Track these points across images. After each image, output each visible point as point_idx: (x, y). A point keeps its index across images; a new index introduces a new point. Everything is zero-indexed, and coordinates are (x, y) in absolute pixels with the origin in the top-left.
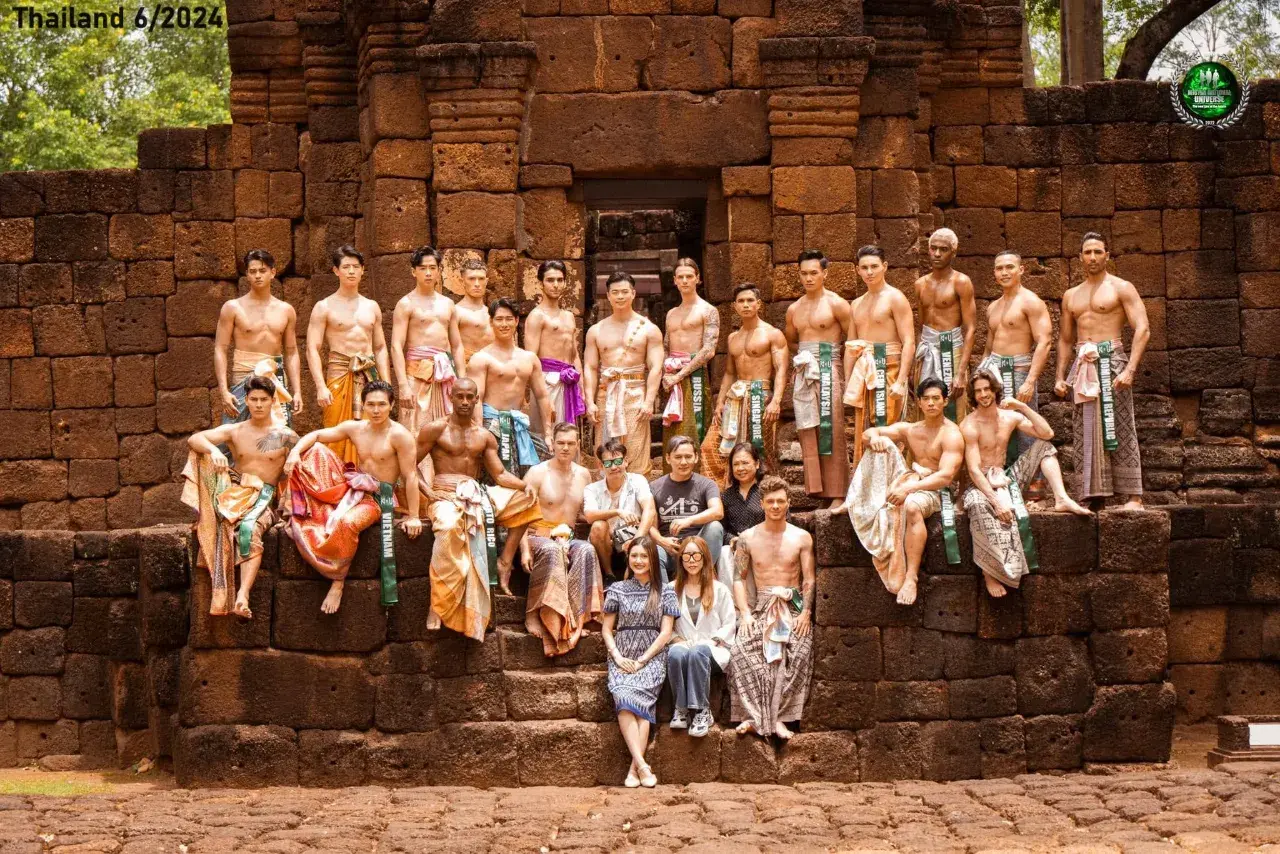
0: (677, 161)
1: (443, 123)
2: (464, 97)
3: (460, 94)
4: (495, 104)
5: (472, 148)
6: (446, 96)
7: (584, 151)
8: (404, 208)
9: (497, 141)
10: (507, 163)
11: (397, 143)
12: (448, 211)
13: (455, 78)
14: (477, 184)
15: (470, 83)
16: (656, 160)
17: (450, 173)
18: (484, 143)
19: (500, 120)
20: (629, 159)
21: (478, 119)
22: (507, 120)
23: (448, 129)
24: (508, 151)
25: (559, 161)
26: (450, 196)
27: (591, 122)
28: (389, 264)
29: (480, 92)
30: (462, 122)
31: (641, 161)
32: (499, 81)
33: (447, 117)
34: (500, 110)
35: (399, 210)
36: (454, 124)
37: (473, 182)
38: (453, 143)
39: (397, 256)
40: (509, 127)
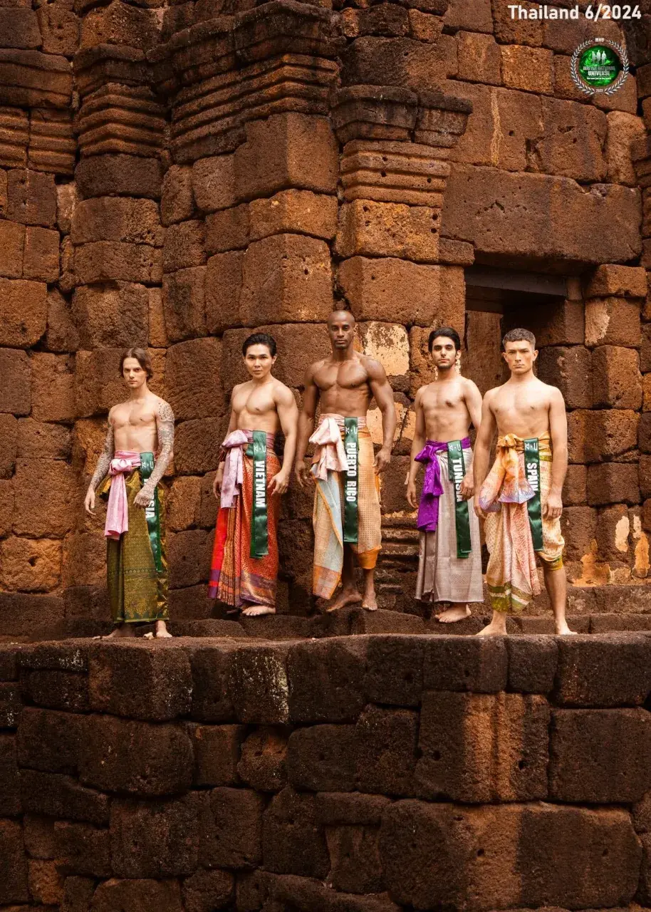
0: (565, 252)
1: (373, 177)
2: (396, 150)
3: (391, 146)
4: (428, 162)
5: (402, 209)
6: (376, 145)
7: (485, 229)
8: (311, 271)
9: (426, 204)
10: (434, 231)
11: (305, 194)
12: (373, 278)
13: (392, 126)
14: (404, 251)
15: (405, 134)
16: (547, 248)
17: (377, 235)
18: (411, 205)
19: (429, 181)
20: (524, 244)
21: (408, 177)
22: (437, 183)
23: (376, 185)
24: (435, 217)
25: (464, 237)
26: (375, 260)
27: (493, 199)
28: (294, 334)
29: (415, 148)
30: (391, 178)
31: (535, 247)
32: (433, 137)
33: (375, 170)
34: (431, 170)
35: (306, 272)
36: (383, 180)
37: (400, 247)
38: (378, 201)
39: (301, 325)
40: (438, 191)
